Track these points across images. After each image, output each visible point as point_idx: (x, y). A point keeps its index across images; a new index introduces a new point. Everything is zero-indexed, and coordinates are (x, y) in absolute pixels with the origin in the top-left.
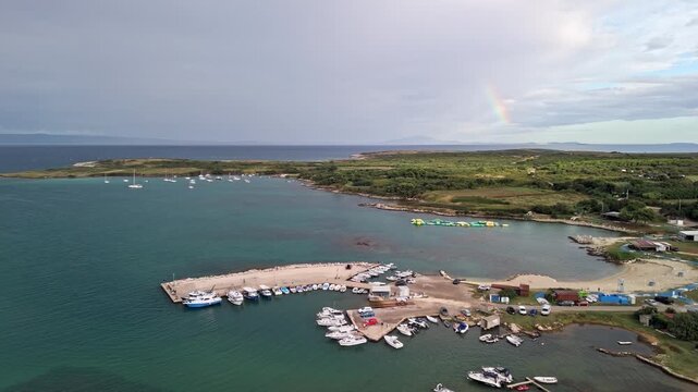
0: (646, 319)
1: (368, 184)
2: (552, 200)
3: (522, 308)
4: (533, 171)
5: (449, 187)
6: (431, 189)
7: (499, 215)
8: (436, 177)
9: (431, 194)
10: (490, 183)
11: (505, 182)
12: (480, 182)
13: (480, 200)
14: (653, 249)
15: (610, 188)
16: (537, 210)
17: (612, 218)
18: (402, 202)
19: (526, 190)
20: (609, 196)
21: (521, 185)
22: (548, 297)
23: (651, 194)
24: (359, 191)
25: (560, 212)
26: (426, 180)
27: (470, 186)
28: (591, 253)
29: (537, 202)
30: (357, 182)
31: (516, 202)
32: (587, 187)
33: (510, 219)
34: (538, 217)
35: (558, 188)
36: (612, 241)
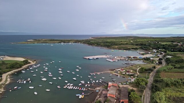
0: (144, 59)
1: (100, 44)
2: (135, 47)
3: (130, 58)
4: (132, 42)
5: (116, 45)
6: (113, 45)
7: (126, 49)
8: (113, 43)
9: (113, 46)
10: (124, 44)
11: (126, 44)
12: (122, 44)
13: (122, 47)
14: (148, 53)
15: (145, 45)
16: (132, 49)
17: (144, 50)
18: (108, 48)
19: (130, 45)
20: (145, 46)
21: (129, 45)
22: (133, 58)
23: (152, 46)
24: (98, 46)
25: (136, 49)
26: (111, 44)
27: (120, 45)
28: (140, 54)
29: (132, 47)
30: (97, 44)
31: (129, 47)
32: (142, 44)
33: (128, 50)
34: (132, 50)
35: (136, 45)
36: (143, 53)
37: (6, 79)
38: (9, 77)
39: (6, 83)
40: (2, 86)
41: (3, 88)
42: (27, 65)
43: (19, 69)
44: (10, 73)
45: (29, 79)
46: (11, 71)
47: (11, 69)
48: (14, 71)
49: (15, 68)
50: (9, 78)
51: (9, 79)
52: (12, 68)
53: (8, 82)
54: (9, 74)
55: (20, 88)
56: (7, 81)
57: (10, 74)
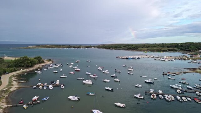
6: (139, 48)
16: (169, 50)
37: (9, 82)
38: (13, 79)
39: (11, 90)
40: (3, 94)
41: (4, 100)
42: (41, 65)
43: (31, 69)
44: (15, 73)
45: (58, 82)
46: (16, 71)
47: (16, 69)
48: (22, 71)
49: (23, 66)
50: (15, 80)
51: (15, 83)
52: (18, 67)
53: (14, 87)
54: (13, 76)
55: (48, 98)
56: (13, 85)
57: (16, 75)
